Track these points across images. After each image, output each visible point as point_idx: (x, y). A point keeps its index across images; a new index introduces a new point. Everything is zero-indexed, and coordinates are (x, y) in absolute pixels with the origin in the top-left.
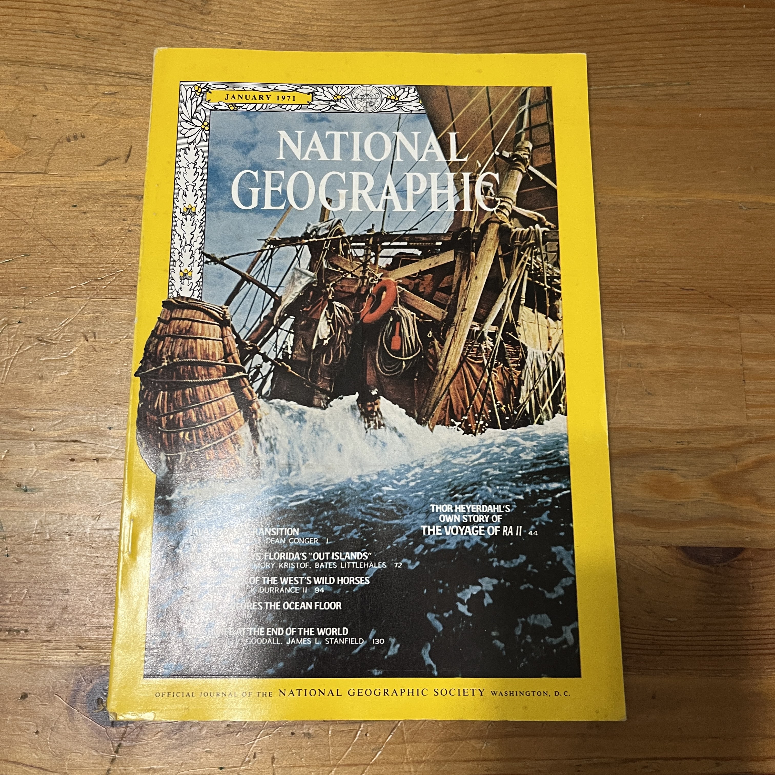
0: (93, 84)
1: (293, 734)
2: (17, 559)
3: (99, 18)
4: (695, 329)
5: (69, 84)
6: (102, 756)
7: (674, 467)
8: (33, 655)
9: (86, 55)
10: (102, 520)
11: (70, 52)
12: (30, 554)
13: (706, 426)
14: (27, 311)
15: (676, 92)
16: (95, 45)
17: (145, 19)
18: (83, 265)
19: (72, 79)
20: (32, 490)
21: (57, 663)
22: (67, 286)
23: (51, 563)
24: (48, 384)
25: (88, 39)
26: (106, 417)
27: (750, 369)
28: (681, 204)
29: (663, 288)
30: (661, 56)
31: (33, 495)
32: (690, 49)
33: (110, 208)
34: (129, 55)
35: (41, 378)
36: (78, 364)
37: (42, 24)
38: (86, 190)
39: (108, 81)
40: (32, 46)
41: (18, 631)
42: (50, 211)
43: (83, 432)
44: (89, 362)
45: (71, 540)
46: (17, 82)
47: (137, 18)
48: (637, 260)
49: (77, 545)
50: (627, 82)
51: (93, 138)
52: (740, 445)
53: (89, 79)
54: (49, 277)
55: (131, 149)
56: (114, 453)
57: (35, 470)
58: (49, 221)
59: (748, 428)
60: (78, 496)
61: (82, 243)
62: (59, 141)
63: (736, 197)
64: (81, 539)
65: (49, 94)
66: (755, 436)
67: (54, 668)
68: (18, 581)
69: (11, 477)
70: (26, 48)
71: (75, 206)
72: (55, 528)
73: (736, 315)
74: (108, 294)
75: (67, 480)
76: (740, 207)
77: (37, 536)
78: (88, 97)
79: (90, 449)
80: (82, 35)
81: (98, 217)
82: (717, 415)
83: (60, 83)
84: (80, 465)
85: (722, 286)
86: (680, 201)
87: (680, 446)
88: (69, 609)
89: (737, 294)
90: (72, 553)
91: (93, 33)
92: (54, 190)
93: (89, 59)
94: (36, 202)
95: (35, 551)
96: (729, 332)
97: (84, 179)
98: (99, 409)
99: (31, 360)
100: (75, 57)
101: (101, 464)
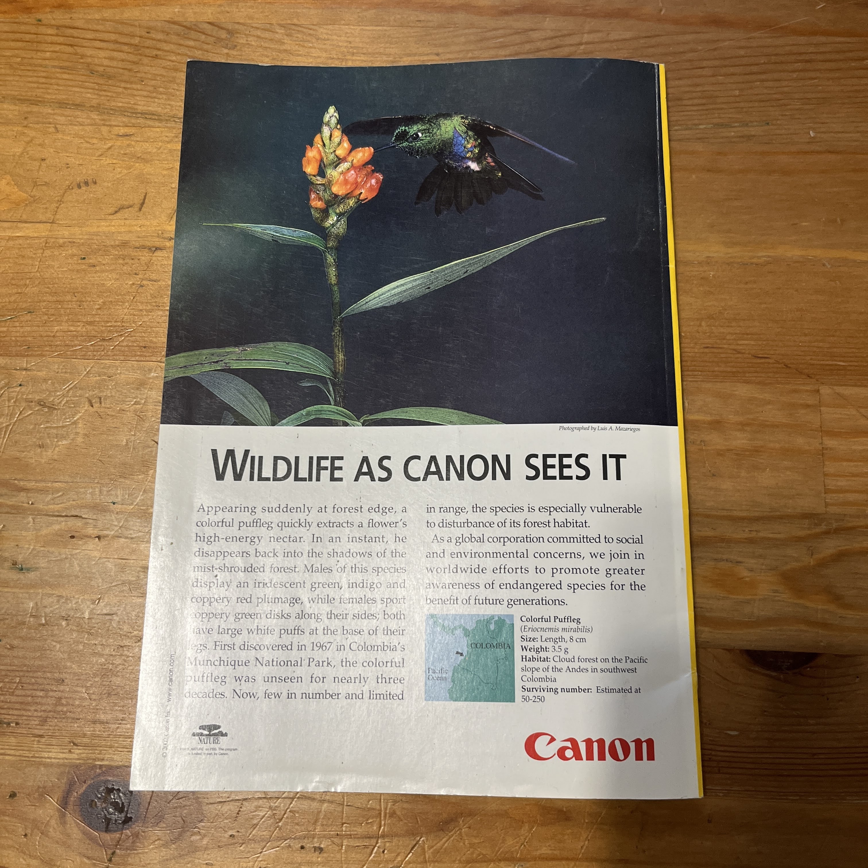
0: (107, 126)
2: (10, 645)
3: (115, 53)
4: (769, 403)
5: (81, 125)
7: (740, 559)
8: (24, 750)
9: (101, 93)
10: (102, 604)
11: (83, 90)
12: (23, 639)
13: (778, 513)
14: (29, 373)
15: (753, 133)
16: (110, 82)
17: (165, 53)
18: (90, 323)
19: (84, 120)
20: (28, 570)
21: (49, 760)
22: (72, 346)
23: (45, 650)
24: (49, 453)
25: (103, 75)
26: (110, 491)
27: (831, 449)
28: (755, 260)
29: (732, 356)
30: (737, 93)
31: (29, 575)
32: (770, 84)
33: (121, 261)
34: (145, 93)
35: (41, 446)
36: (82, 432)
37: (54, 59)
38: (96, 241)
39: (123, 122)
40: (43, 83)
41: (9, 724)
42: (56, 264)
43: (85, 507)
44: (93, 430)
45: (68, 625)
46: (26, 123)
47: (155, 52)
48: (703, 324)
49: (74, 631)
50: (696, 122)
51: (106, 184)
52: (817, 536)
53: (103, 120)
54: (54, 336)
55: (145, 197)
56: (117, 531)
57: (32, 547)
58: (54, 276)
60: (77, 577)
61: (89, 299)
62: (69, 188)
63: (818, 253)
64: (79, 625)
65: (60, 136)
66: (835, 525)
67: (46, 765)
68: (9, 668)
69: (6, 554)
70: (36, 85)
71: (84, 258)
72: (52, 612)
73: (816, 387)
74: (117, 355)
75: (66, 558)
76: (824, 265)
77: (32, 619)
78: (101, 139)
79: (92, 526)
80: (97, 72)
81: (107, 271)
82: (791, 501)
83: (71, 124)
84: (80, 542)
85: (801, 353)
86: (754, 257)
87: (746, 535)
88: (64, 701)
89: (818, 362)
90: (68, 640)
91: (108, 69)
92: (61, 241)
93: (103, 98)
94: (42, 254)
95: (29, 636)
96: (808, 406)
97: (95, 230)
98: (102, 482)
99: (31, 427)
100: (89, 95)
101: (104, 542)
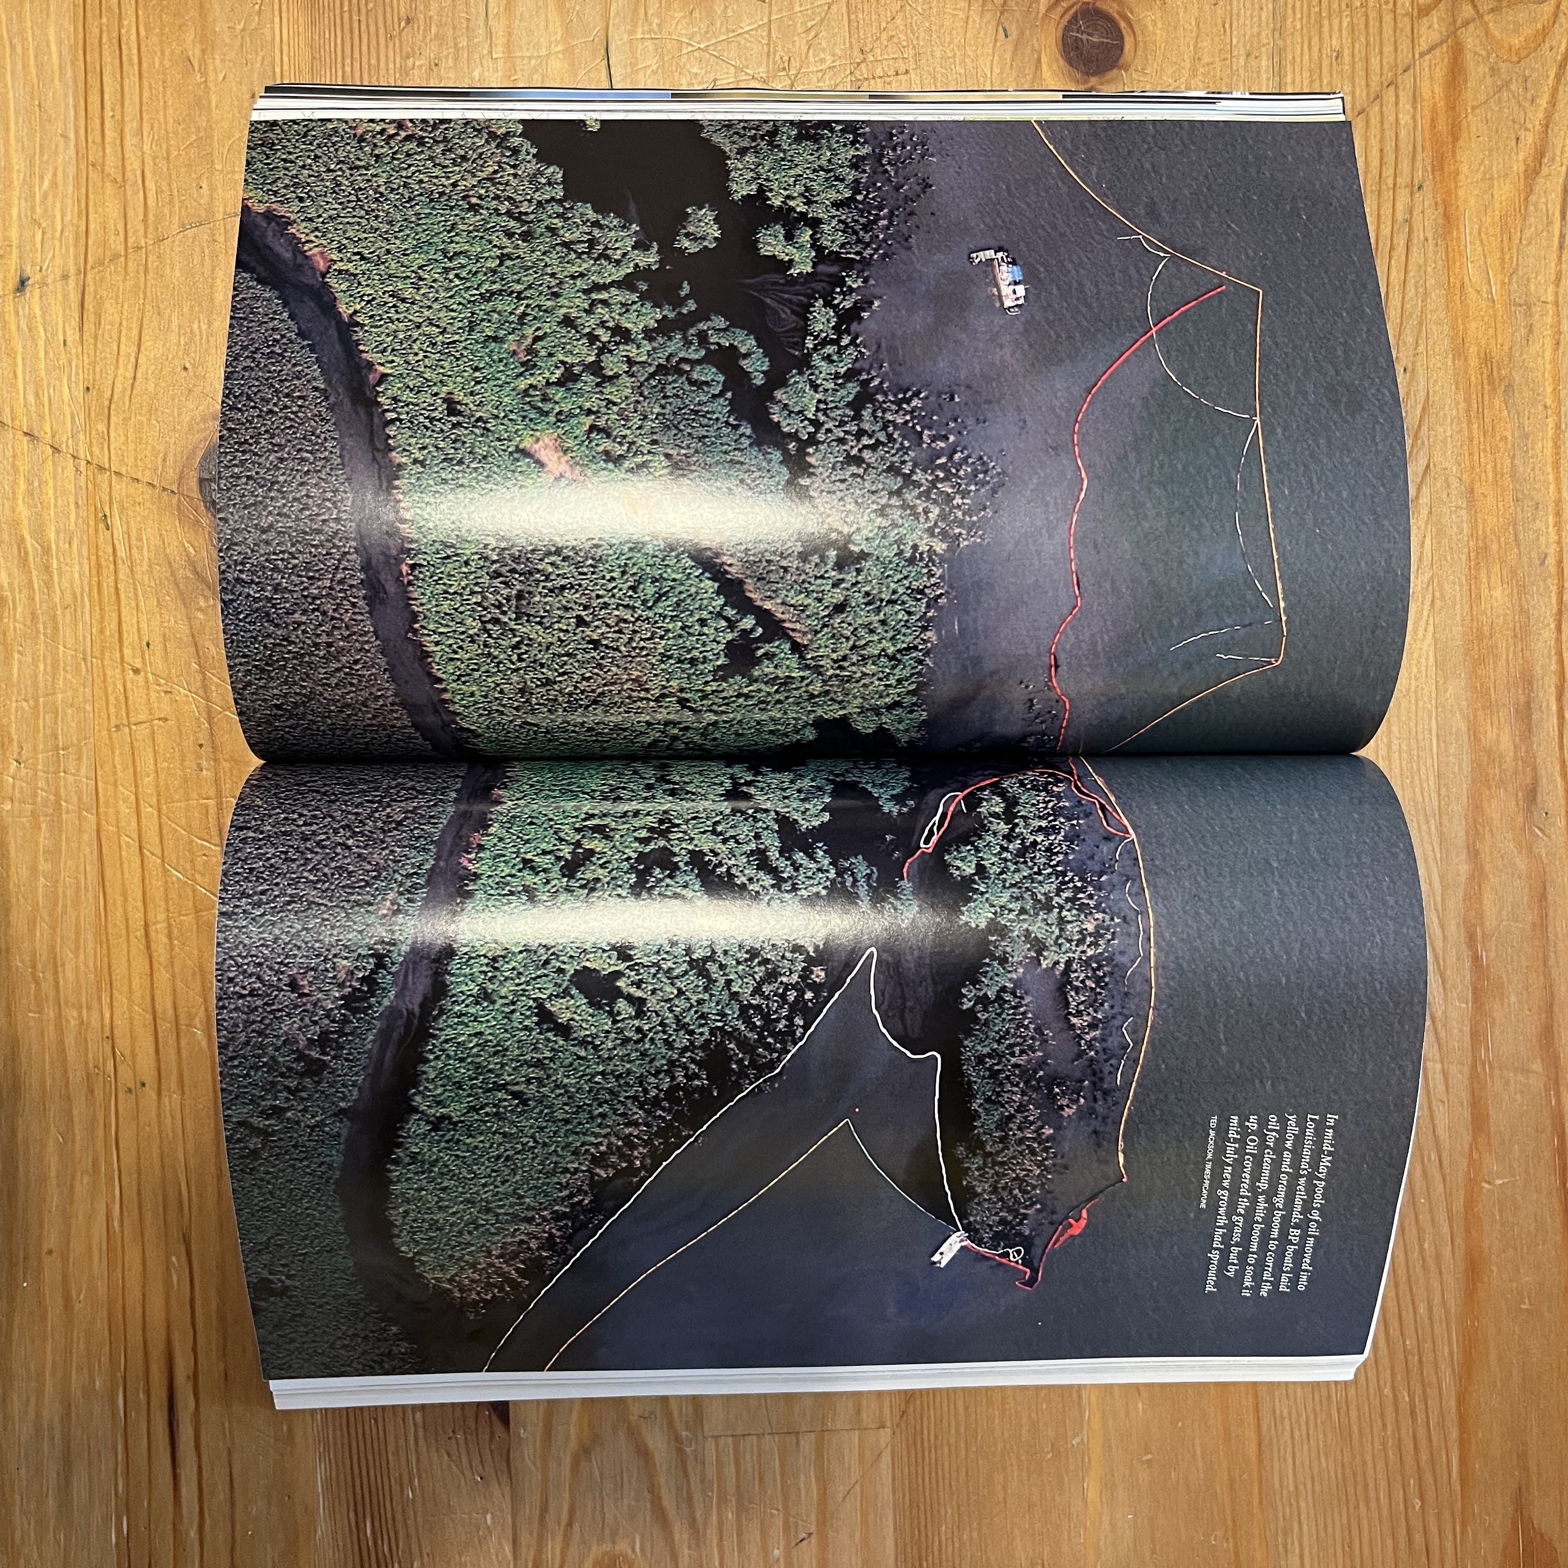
1: (201, 746)
6: (156, 469)
59: (700, 1437)
